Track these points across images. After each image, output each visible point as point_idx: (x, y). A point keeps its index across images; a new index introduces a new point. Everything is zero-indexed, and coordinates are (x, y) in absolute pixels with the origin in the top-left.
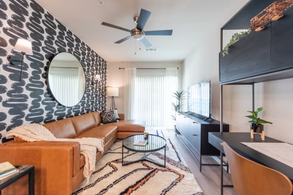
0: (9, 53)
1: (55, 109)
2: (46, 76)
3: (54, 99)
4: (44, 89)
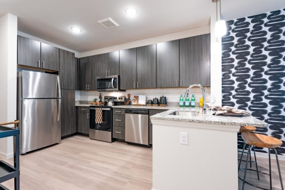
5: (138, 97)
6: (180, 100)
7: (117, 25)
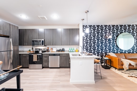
0: (108, 39)
1: (119, 50)
2: (116, 42)
3: (118, 48)
4: (116, 45)
5: (53, 49)
6: (69, 50)
7: (47, 19)
